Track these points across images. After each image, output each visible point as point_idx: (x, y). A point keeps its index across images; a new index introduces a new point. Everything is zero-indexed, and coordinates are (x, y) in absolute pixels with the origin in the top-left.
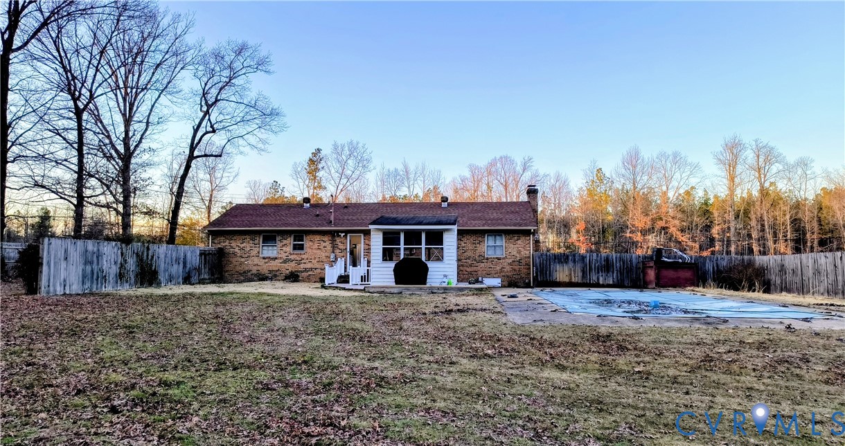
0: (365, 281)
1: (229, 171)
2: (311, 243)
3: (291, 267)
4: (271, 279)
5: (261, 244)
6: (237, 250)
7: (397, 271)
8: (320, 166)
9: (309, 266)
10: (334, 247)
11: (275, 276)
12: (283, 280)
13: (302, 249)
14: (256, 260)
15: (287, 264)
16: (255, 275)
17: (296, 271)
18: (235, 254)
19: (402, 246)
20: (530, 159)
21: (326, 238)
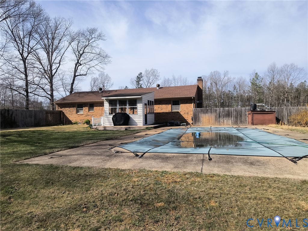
1: (110, 83)
2: (96, 107)
5: (77, 109)
8: (142, 79)
12: (83, 124)
13: (93, 110)
15: (87, 117)
19: (118, 107)
20: (227, 72)
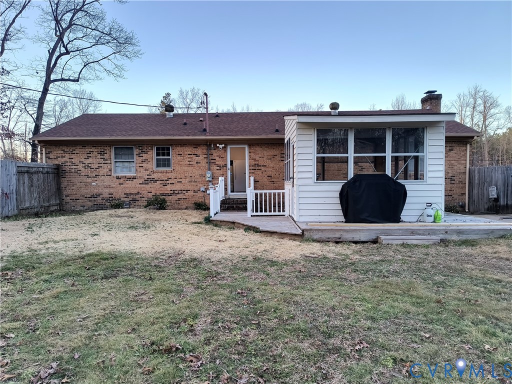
0: (275, 211)
2: (179, 158)
3: (156, 189)
4: (129, 205)
5: (113, 160)
6: (80, 167)
7: (344, 196)
9: (178, 187)
10: (211, 162)
11: (135, 200)
12: (146, 207)
13: (169, 166)
14: (107, 181)
15: (150, 185)
16: (108, 200)
17: (162, 194)
18: (77, 172)
19: (351, 155)
21: (199, 151)
